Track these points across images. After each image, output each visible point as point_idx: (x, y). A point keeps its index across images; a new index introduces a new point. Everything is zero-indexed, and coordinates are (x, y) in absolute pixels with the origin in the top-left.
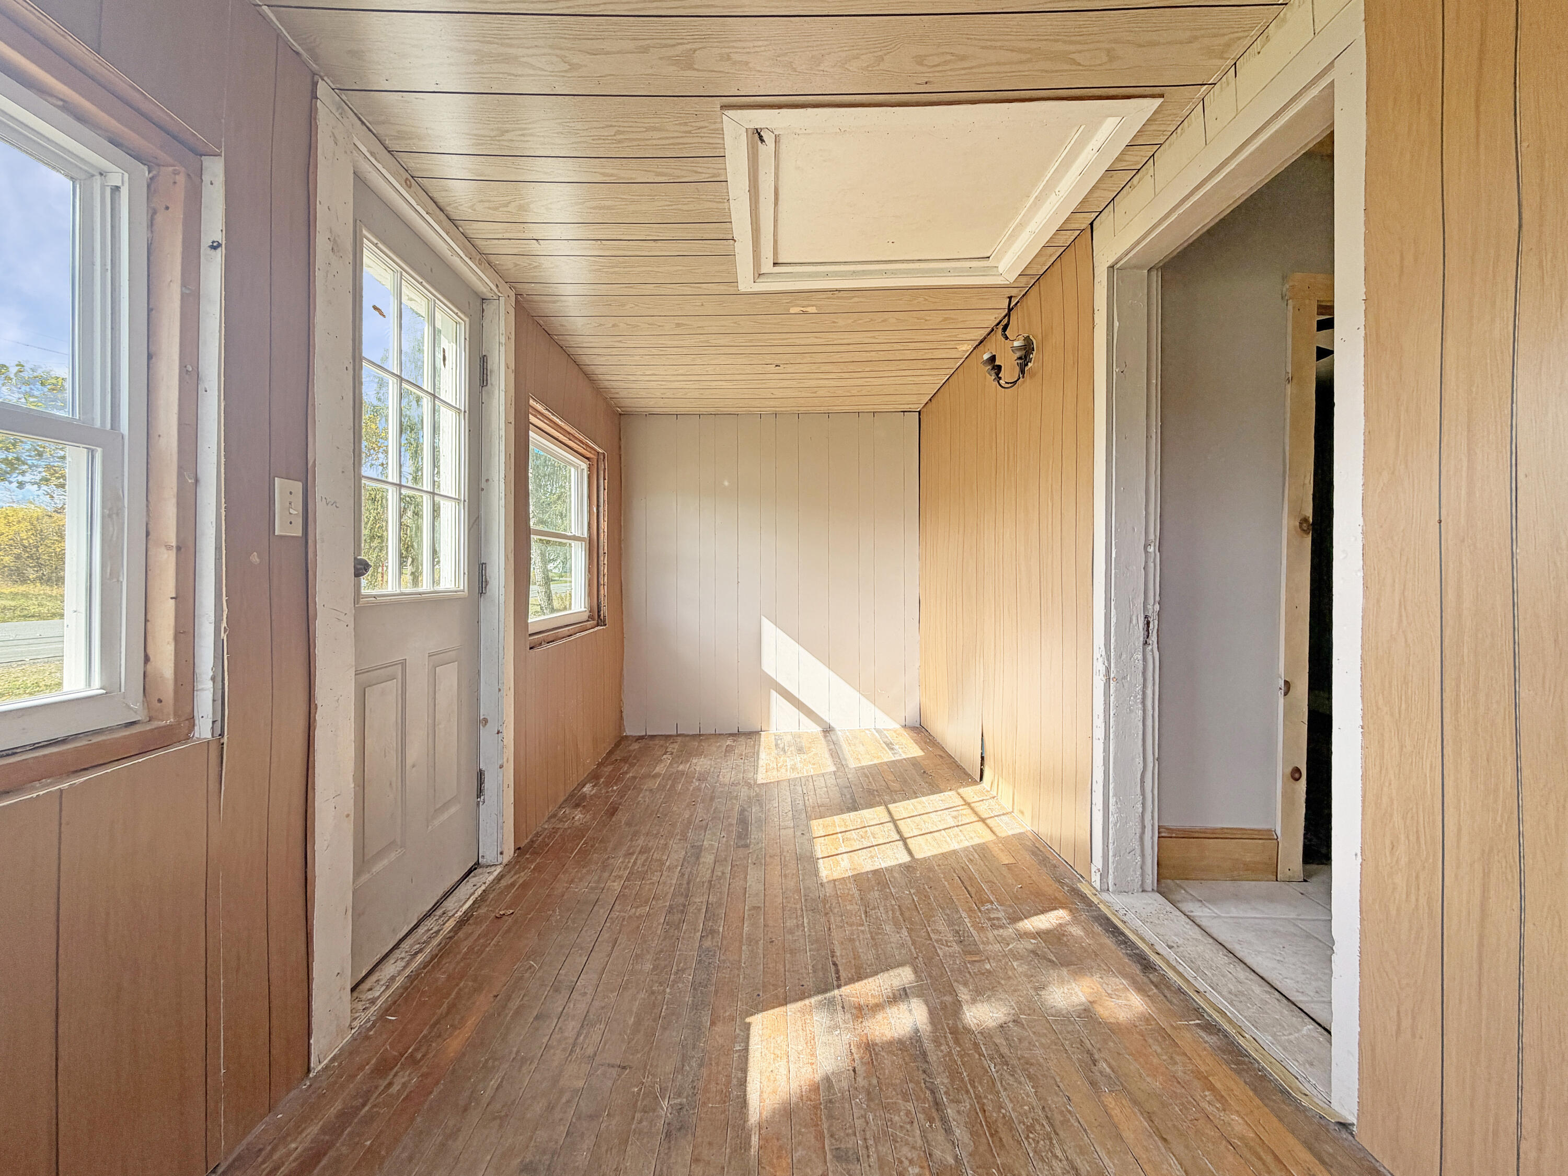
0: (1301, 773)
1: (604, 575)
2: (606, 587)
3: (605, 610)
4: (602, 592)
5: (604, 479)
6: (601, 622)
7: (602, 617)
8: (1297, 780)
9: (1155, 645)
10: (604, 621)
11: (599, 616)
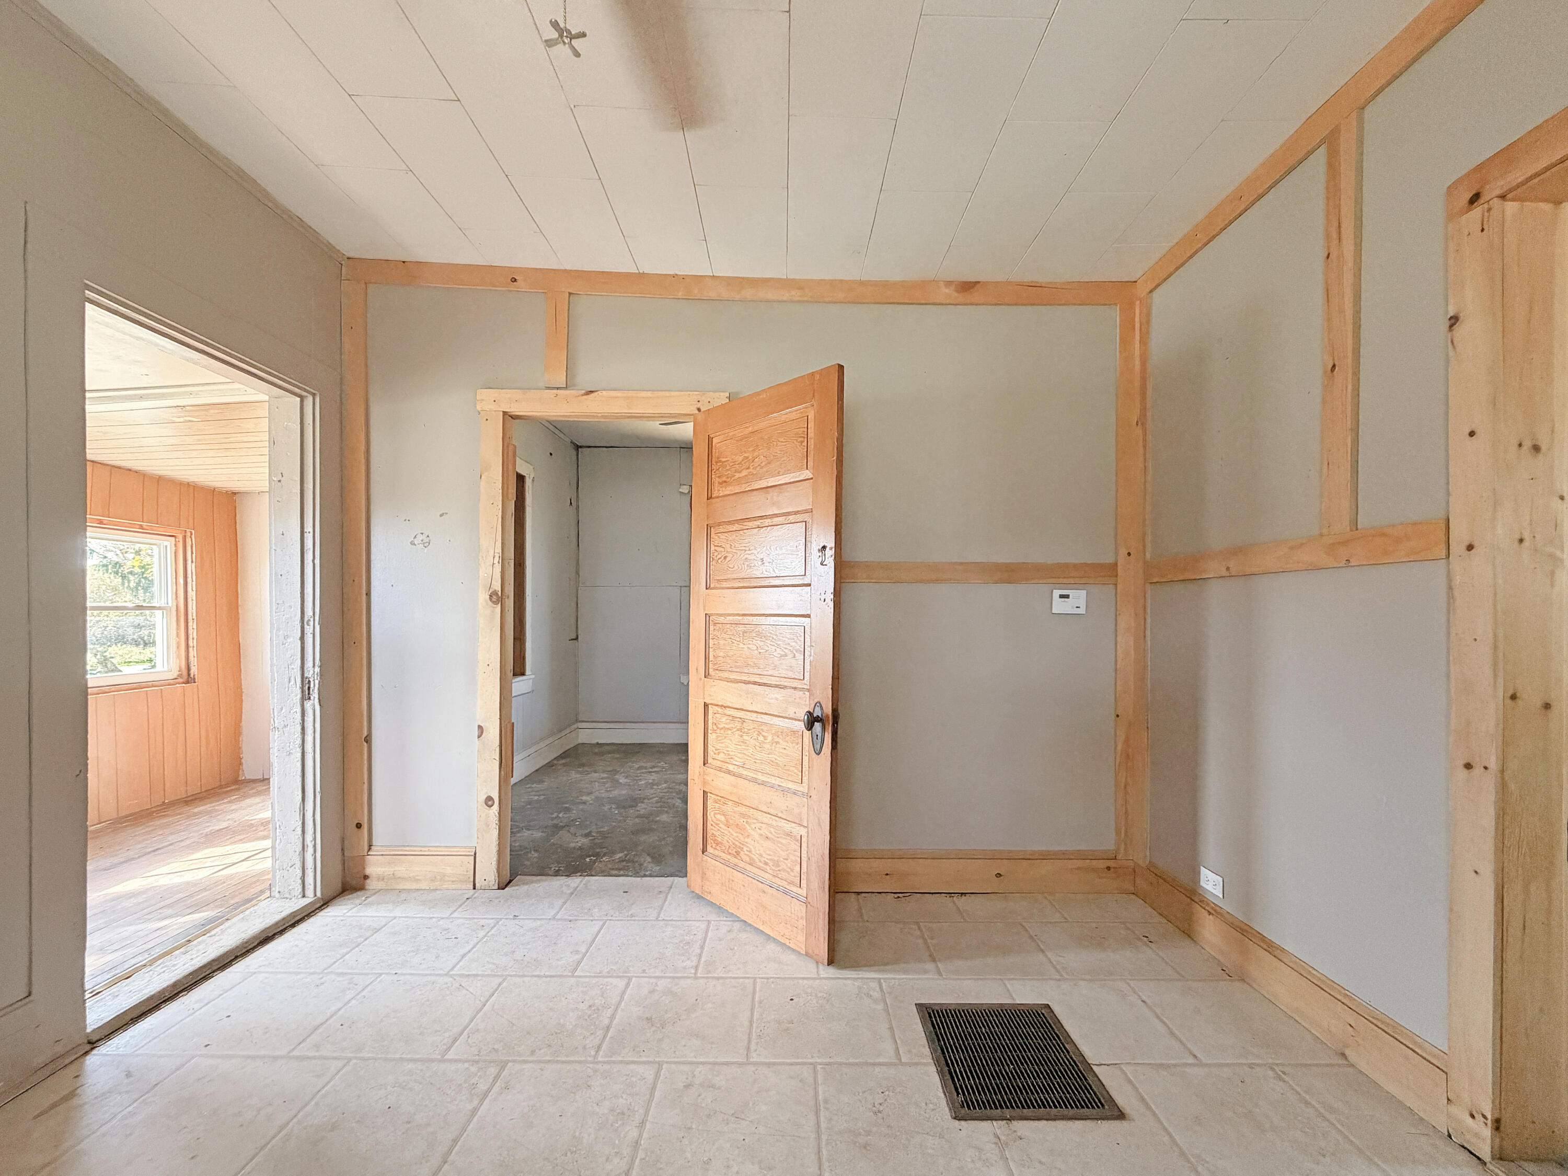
0: (494, 802)
1: (193, 639)
2: (195, 649)
3: (194, 670)
4: (191, 655)
5: (192, 553)
6: (189, 679)
7: (192, 676)
8: (491, 806)
9: (317, 700)
10: (194, 679)
11: (189, 675)
